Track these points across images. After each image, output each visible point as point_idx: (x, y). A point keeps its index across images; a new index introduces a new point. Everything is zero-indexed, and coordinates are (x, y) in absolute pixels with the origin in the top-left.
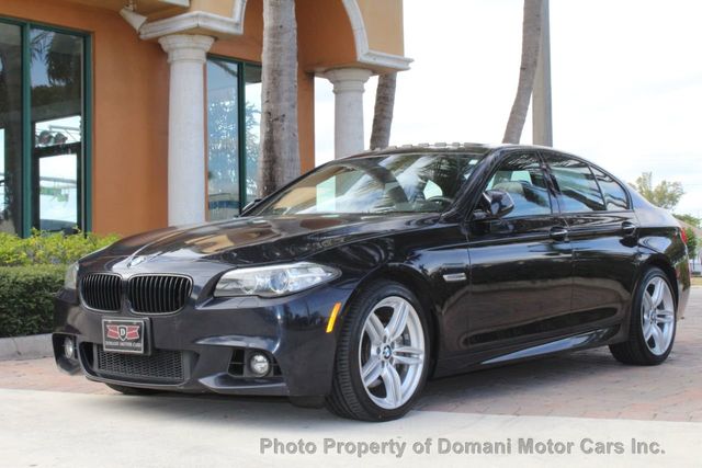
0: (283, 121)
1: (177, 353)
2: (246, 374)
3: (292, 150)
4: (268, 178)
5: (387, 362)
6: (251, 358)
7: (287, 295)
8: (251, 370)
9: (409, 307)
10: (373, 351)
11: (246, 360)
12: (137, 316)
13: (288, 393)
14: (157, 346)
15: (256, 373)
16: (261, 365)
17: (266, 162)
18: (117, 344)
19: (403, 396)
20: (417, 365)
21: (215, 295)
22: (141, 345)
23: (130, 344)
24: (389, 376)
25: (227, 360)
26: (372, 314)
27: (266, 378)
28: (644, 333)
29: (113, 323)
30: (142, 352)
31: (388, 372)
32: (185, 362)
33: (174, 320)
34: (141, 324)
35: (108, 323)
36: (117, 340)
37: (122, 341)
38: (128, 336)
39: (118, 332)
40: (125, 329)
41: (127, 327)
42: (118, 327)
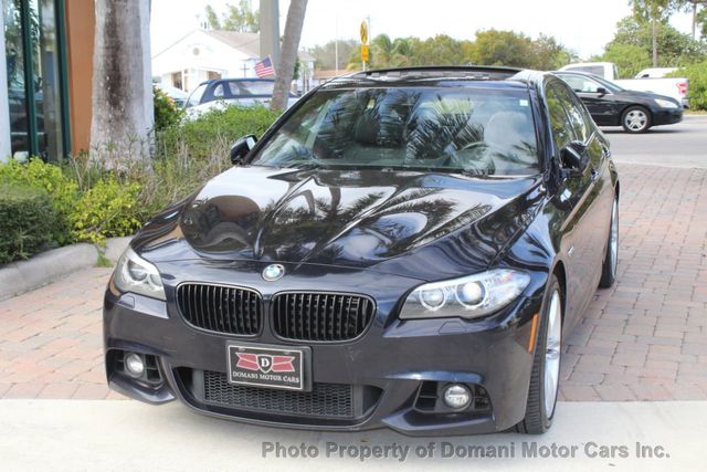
1: (346, 387)
2: (438, 409)
4: (111, 67)
6: (445, 390)
8: (444, 403)
11: (439, 393)
12: (291, 344)
14: (316, 380)
15: (451, 407)
16: (458, 397)
17: (107, 48)
18: (253, 376)
21: (402, 316)
22: (299, 380)
23: (279, 378)
27: (464, 415)
29: (247, 351)
30: (299, 388)
32: (357, 397)
33: (348, 350)
34: (297, 355)
35: (237, 350)
36: (254, 372)
37: (263, 374)
38: (275, 367)
39: (257, 363)
40: (270, 359)
41: (273, 357)
42: (257, 356)
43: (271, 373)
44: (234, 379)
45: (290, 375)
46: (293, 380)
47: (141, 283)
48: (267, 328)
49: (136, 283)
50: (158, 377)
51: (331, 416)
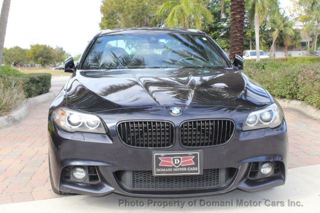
2: (258, 177)
11: (259, 169)
15: (263, 175)
18: (169, 170)
21: (244, 129)
22: (197, 169)
23: (185, 169)
29: (166, 156)
30: (198, 173)
32: (223, 175)
33: (222, 149)
34: (196, 155)
35: (160, 156)
36: (170, 168)
37: (175, 168)
38: (183, 163)
39: (172, 162)
40: (180, 159)
41: (181, 158)
42: (172, 158)
43: (181, 167)
44: (157, 173)
45: (192, 166)
46: (194, 169)
47: (77, 127)
48: (177, 141)
49: (73, 127)
50: (98, 179)
51: (208, 187)
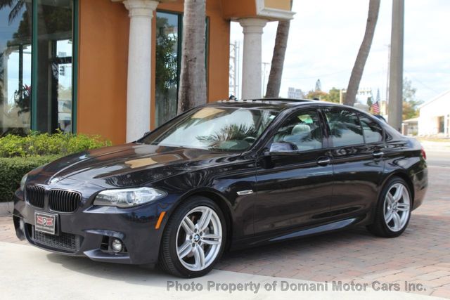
0: (195, 62)
1: (74, 236)
2: (109, 251)
3: (201, 80)
4: (184, 97)
5: (197, 243)
6: (113, 241)
7: (135, 206)
8: (112, 248)
9: (212, 211)
10: (188, 238)
12: (52, 213)
13: (131, 263)
14: (63, 231)
17: (183, 87)
18: (41, 227)
19: (206, 263)
20: (217, 245)
21: (95, 204)
22: (53, 230)
23: (48, 228)
24: (197, 251)
25: (100, 242)
26: (186, 217)
27: (120, 253)
28: (386, 219)
29: (40, 215)
30: (54, 234)
31: (198, 250)
32: (78, 240)
33: (70, 217)
34: (54, 218)
35: (37, 215)
38: (47, 223)
39: (43, 221)
41: (47, 219)
42: (43, 218)
44: (36, 228)
45: (52, 227)
